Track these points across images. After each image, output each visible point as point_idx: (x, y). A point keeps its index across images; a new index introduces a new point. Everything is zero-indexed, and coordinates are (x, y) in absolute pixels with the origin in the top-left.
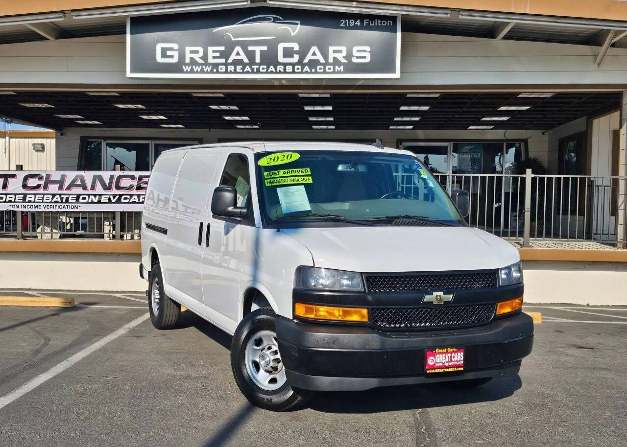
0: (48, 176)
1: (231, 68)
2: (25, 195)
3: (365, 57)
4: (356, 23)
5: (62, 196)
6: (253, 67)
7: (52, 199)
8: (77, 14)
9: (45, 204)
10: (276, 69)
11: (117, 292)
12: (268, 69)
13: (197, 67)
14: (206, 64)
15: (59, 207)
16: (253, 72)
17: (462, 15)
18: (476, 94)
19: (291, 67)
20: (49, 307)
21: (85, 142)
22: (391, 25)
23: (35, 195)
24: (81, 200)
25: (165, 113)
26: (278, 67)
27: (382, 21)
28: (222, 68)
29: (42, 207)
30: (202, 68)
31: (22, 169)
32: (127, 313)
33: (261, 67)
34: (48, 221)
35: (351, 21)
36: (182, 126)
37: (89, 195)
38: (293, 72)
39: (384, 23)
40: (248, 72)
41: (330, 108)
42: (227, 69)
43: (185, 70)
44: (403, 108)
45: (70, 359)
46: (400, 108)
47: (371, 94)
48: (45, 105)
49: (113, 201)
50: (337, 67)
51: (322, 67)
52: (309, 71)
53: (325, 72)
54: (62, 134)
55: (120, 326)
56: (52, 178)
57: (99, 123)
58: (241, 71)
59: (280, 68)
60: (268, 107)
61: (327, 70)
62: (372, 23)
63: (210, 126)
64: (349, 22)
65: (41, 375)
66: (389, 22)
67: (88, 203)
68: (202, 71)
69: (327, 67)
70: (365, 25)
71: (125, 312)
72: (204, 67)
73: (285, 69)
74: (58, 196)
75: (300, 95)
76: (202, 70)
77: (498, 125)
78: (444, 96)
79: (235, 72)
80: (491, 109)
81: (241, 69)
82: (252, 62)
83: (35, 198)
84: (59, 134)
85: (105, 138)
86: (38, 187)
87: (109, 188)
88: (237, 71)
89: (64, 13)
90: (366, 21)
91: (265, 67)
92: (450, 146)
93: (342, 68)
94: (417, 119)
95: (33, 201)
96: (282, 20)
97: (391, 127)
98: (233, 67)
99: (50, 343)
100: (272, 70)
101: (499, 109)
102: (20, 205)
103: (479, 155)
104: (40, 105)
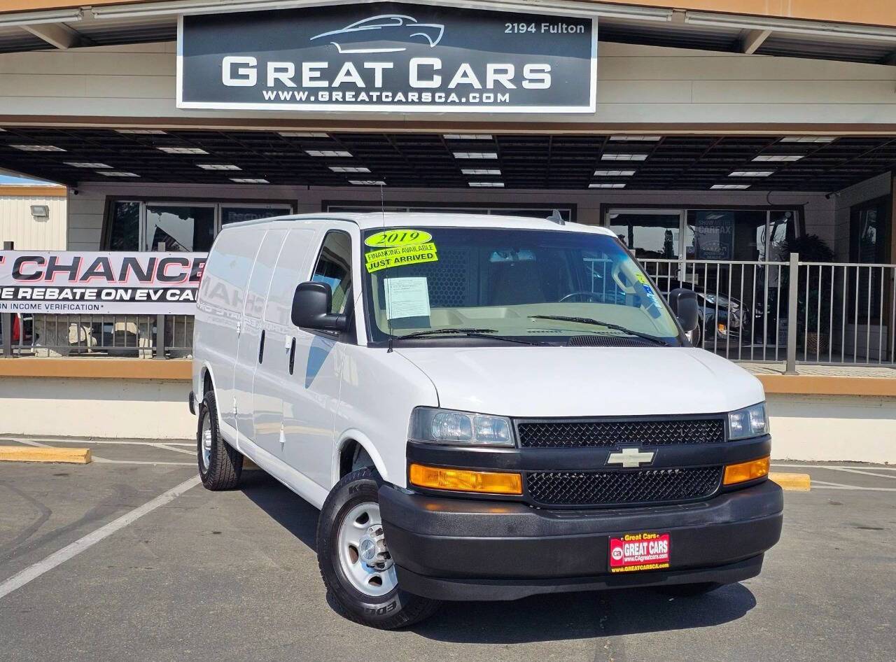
0: (53, 259)
1: (337, 95)
2: (17, 289)
3: (542, 81)
4: (529, 29)
5: (75, 290)
6: (371, 94)
7: (60, 294)
8: (101, 10)
9: (47, 303)
10: (406, 97)
11: (158, 440)
12: (394, 97)
13: (286, 93)
14: (300, 88)
15: (69, 307)
16: (371, 102)
17: (690, 18)
18: (717, 137)
19: (430, 94)
20: (52, 463)
21: (113, 205)
22: (583, 31)
23: (33, 288)
24: (103, 297)
25: (239, 161)
26: (410, 94)
27: (568, 26)
28: (324, 96)
29: (43, 307)
30: (293, 96)
31: (12, 248)
32: (171, 473)
33: (384, 94)
34: (52, 328)
35: (521, 25)
36: (266, 182)
37: (116, 289)
38: (433, 102)
39: (572, 29)
40: (363, 102)
41: (494, 156)
42: (331, 96)
43: (267, 98)
44: (606, 157)
45: (80, 541)
46: (601, 157)
47: (555, 136)
48: (50, 148)
49: (154, 297)
50: (499, 96)
51: (477, 95)
52: (457, 101)
53: (481, 103)
54: (76, 193)
55: (161, 492)
56: (59, 263)
57: (135, 175)
58: (354, 100)
59: (413, 96)
60: (398, 153)
61: (485, 100)
62: (553, 29)
63: (310, 182)
64: (518, 26)
65: (35, 564)
66: (579, 27)
67: (114, 300)
68: (293, 100)
69: (485, 95)
70: (543, 31)
71: (169, 471)
72: (296, 93)
73: (420, 98)
74: (68, 291)
75: (446, 137)
76: (293, 97)
77: (755, 184)
78: (667, 139)
79: (344, 102)
80: (744, 160)
81: (353, 96)
82: (370, 86)
83: (32, 293)
84: (72, 192)
85: (145, 199)
86: (38, 275)
87: (148, 278)
88: (347, 100)
89: (82, 9)
90: (545, 26)
91: (390, 94)
92: (683, 214)
93: (507, 96)
94: (631, 173)
95: (28, 297)
96: (415, 23)
97: (591, 186)
98: (341, 94)
99: (51, 518)
100: (400, 99)
101: (755, 160)
102: (9, 303)
103: (728, 229)
104: (43, 148)
